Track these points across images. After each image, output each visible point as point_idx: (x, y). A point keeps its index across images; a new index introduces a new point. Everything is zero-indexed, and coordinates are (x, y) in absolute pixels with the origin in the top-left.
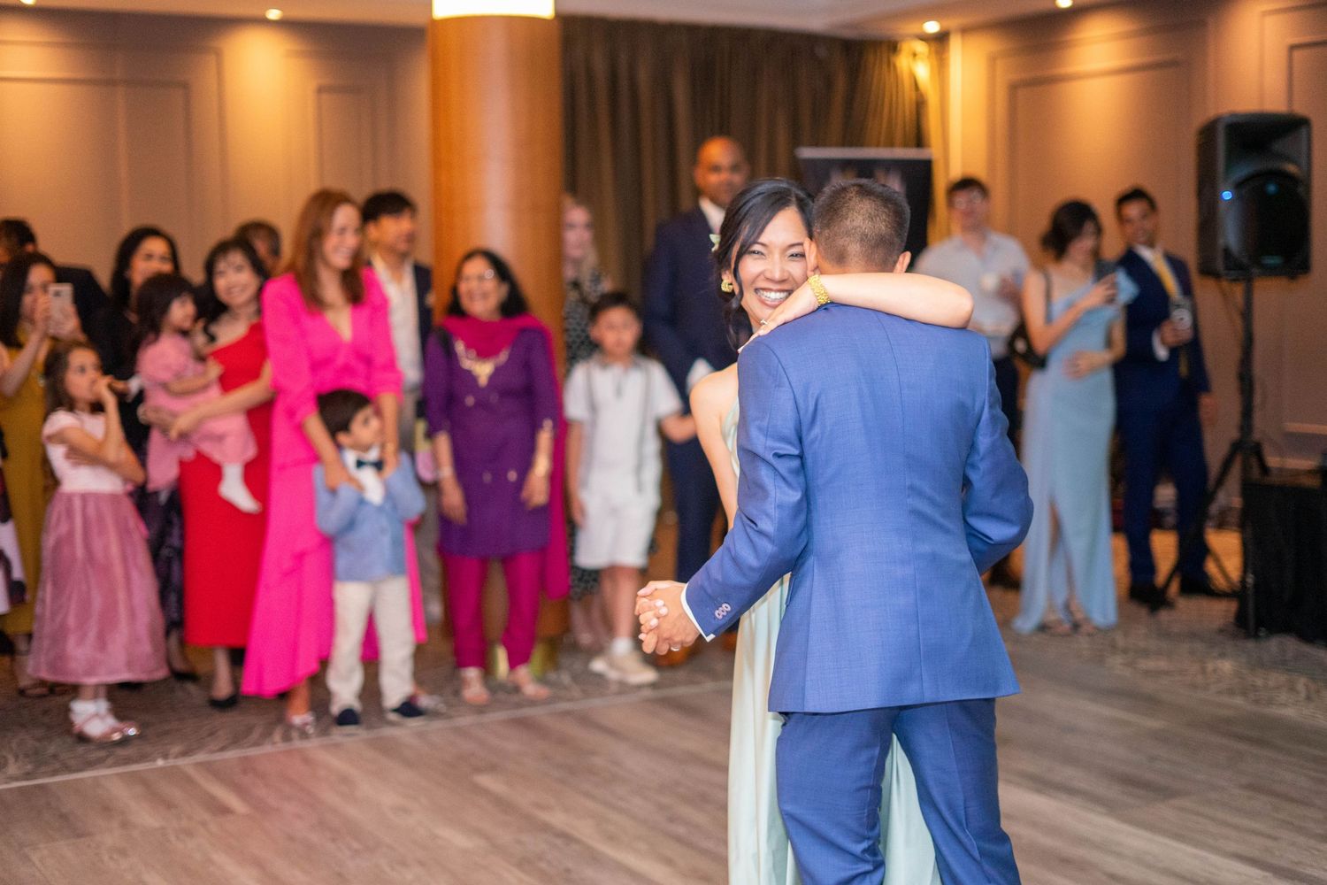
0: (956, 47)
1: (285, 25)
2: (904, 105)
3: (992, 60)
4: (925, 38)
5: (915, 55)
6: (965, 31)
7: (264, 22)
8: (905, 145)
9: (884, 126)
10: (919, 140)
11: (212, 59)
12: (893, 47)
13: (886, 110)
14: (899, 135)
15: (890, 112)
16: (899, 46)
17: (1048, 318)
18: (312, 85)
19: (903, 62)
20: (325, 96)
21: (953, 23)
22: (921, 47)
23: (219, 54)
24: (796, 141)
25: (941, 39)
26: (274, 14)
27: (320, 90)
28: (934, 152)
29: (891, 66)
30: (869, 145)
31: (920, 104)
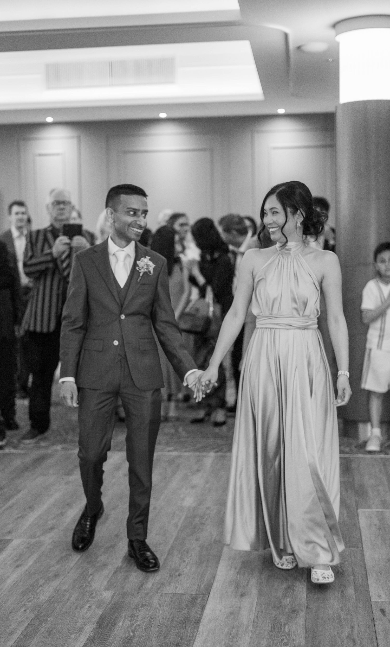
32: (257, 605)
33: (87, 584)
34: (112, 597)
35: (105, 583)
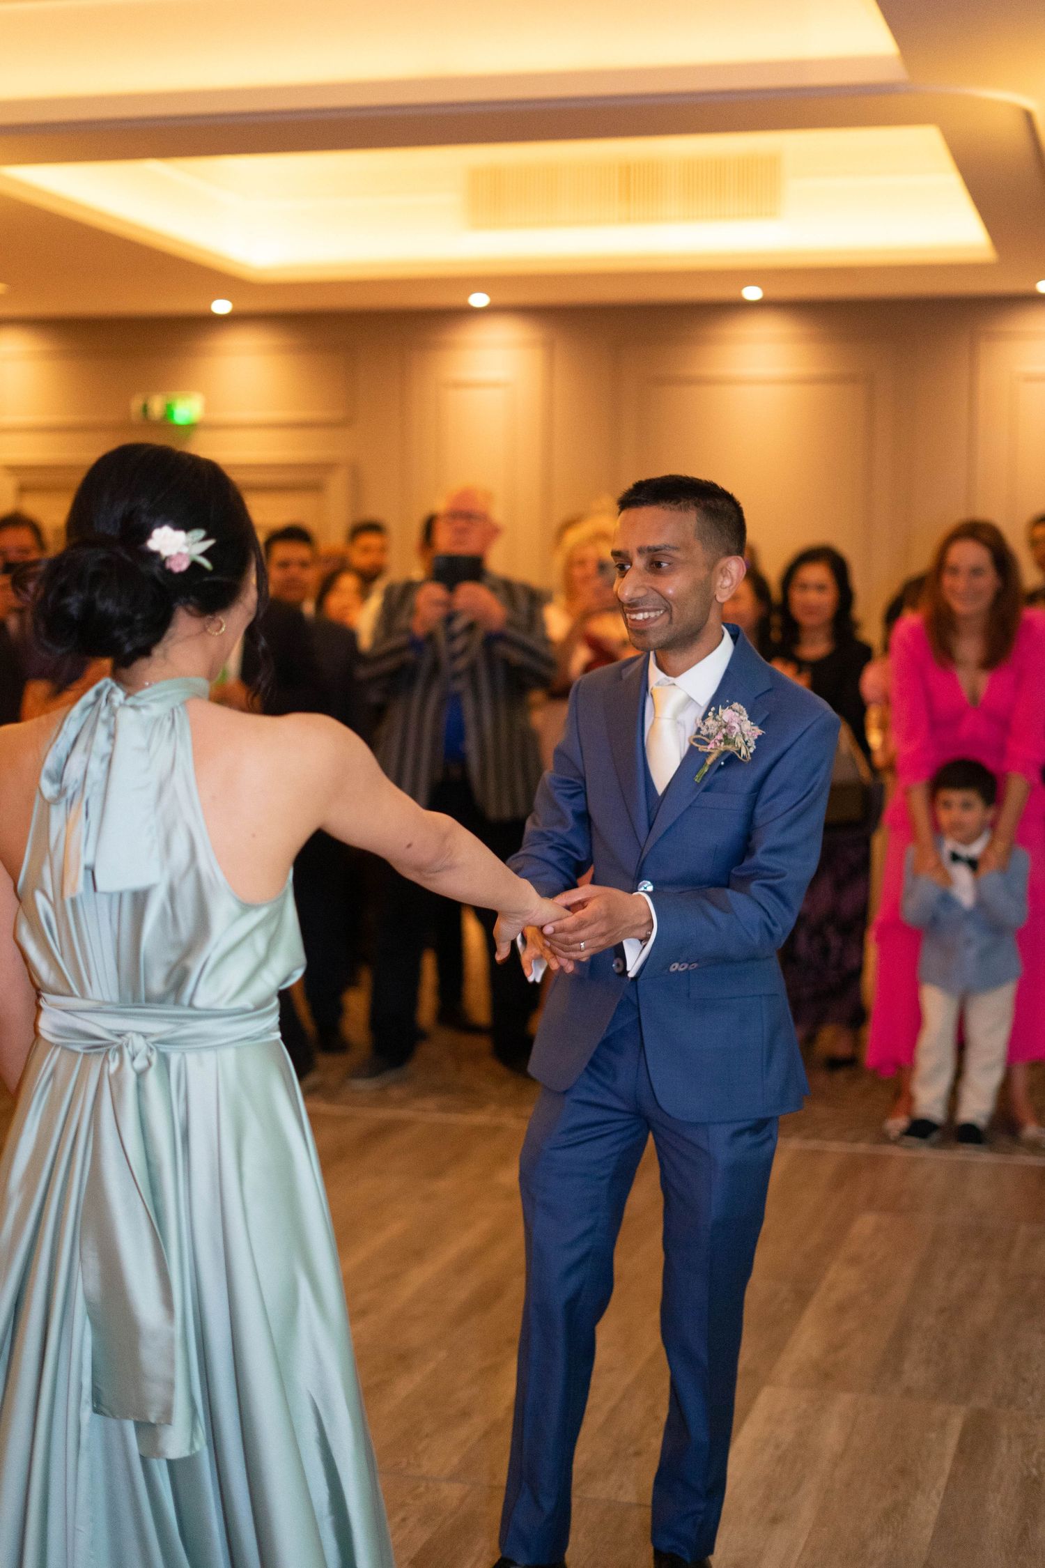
32: (804, 1549)
33: (412, 1461)
34: (462, 1500)
35: (455, 1460)
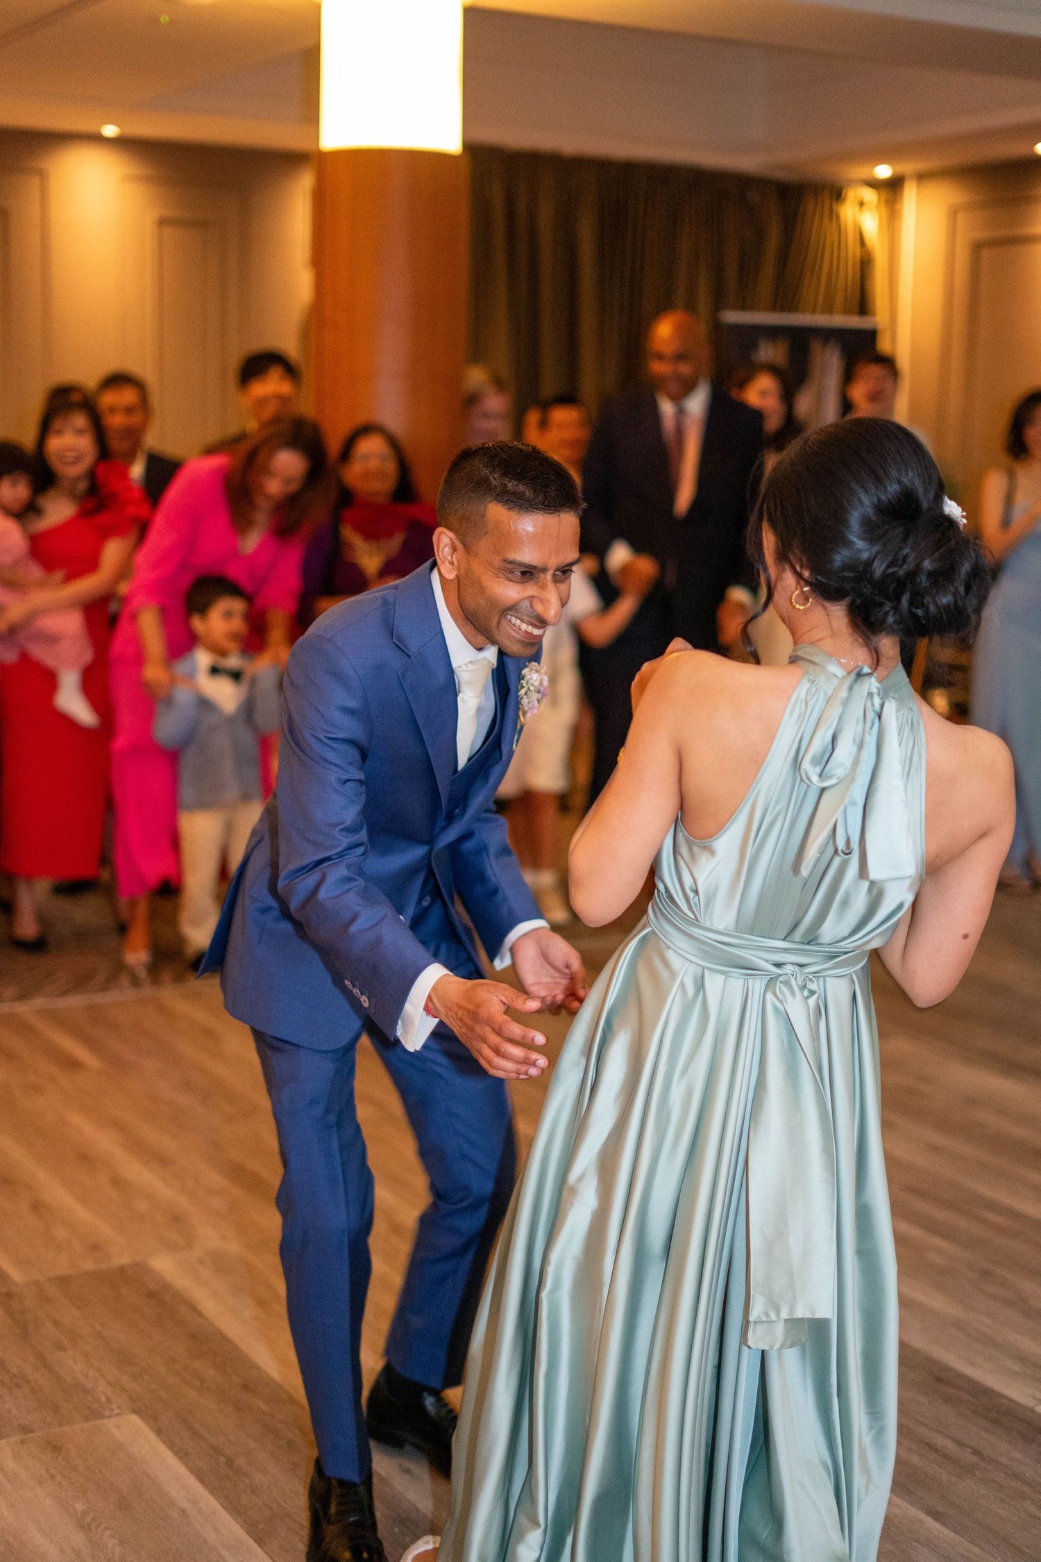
0: (911, 195)
1: (121, 143)
2: (847, 261)
3: (953, 213)
4: (874, 184)
5: (862, 204)
6: (922, 177)
7: (96, 139)
8: (847, 311)
9: (822, 290)
10: (863, 305)
11: (35, 181)
12: (838, 194)
13: (825, 271)
14: (839, 299)
15: (830, 276)
16: (844, 193)
17: (1006, 522)
18: (151, 216)
19: (848, 212)
20: (168, 231)
21: (907, 167)
22: (869, 195)
23: (43, 175)
24: (719, 303)
25: (893, 187)
26: (110, 131)
27: (162, 223)
28: (880, 318)
29: (834, 216)
30: (804, 312)
31: (866, 263)
